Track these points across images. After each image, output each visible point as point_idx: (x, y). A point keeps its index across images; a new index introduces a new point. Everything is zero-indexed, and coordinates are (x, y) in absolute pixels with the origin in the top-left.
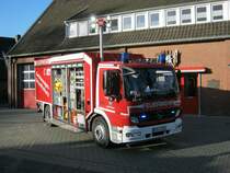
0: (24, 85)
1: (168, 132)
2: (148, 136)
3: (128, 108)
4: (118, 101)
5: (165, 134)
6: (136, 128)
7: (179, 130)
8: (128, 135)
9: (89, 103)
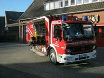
0: (26, 33)
1: (88, 57)
2: (76, 59)
3: (65, 44)
4: (60, 41)
5: (87, 59)
6: (69, 55)
7: (95, 57)
8: (65, 59)
9: (48, 41)
